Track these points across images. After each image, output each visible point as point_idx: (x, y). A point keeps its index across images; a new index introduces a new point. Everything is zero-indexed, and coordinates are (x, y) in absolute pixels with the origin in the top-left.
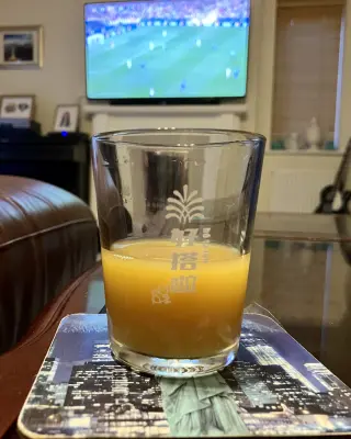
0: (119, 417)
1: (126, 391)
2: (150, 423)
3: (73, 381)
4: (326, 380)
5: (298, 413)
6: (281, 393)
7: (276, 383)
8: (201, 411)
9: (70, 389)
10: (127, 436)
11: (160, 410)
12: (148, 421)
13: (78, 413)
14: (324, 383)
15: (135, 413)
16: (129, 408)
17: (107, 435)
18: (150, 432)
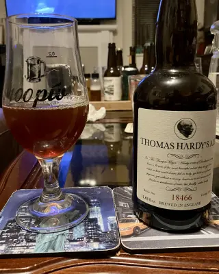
0: (18, 245)
1: (25, 233)
2: (28, 247)
3: (5, 229)
4: (112, 225)
5: (89, 242)
6: (88, 233)
7: (90, 228)
8: (51, 242)
9: (3, 232)
10: (17, 253)
11: (35, 241)
12: (27, 247)
13: (2, 244)
14: (109, 227)
15: (24, 243)
16: (22, 241)
17: (9, 253)
18: (26, 251)
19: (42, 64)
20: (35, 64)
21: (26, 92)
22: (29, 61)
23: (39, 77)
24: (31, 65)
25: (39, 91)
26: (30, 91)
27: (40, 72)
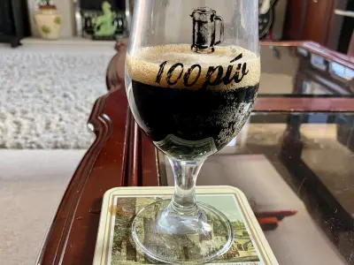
19: (218, 21)
20: (206, 22)
21: (189, 70)
22: (197, 16)
23: (211, 45)
24: (201, 23)
25: (211, 69)
26: (197, 68)
27: (213, 36)
